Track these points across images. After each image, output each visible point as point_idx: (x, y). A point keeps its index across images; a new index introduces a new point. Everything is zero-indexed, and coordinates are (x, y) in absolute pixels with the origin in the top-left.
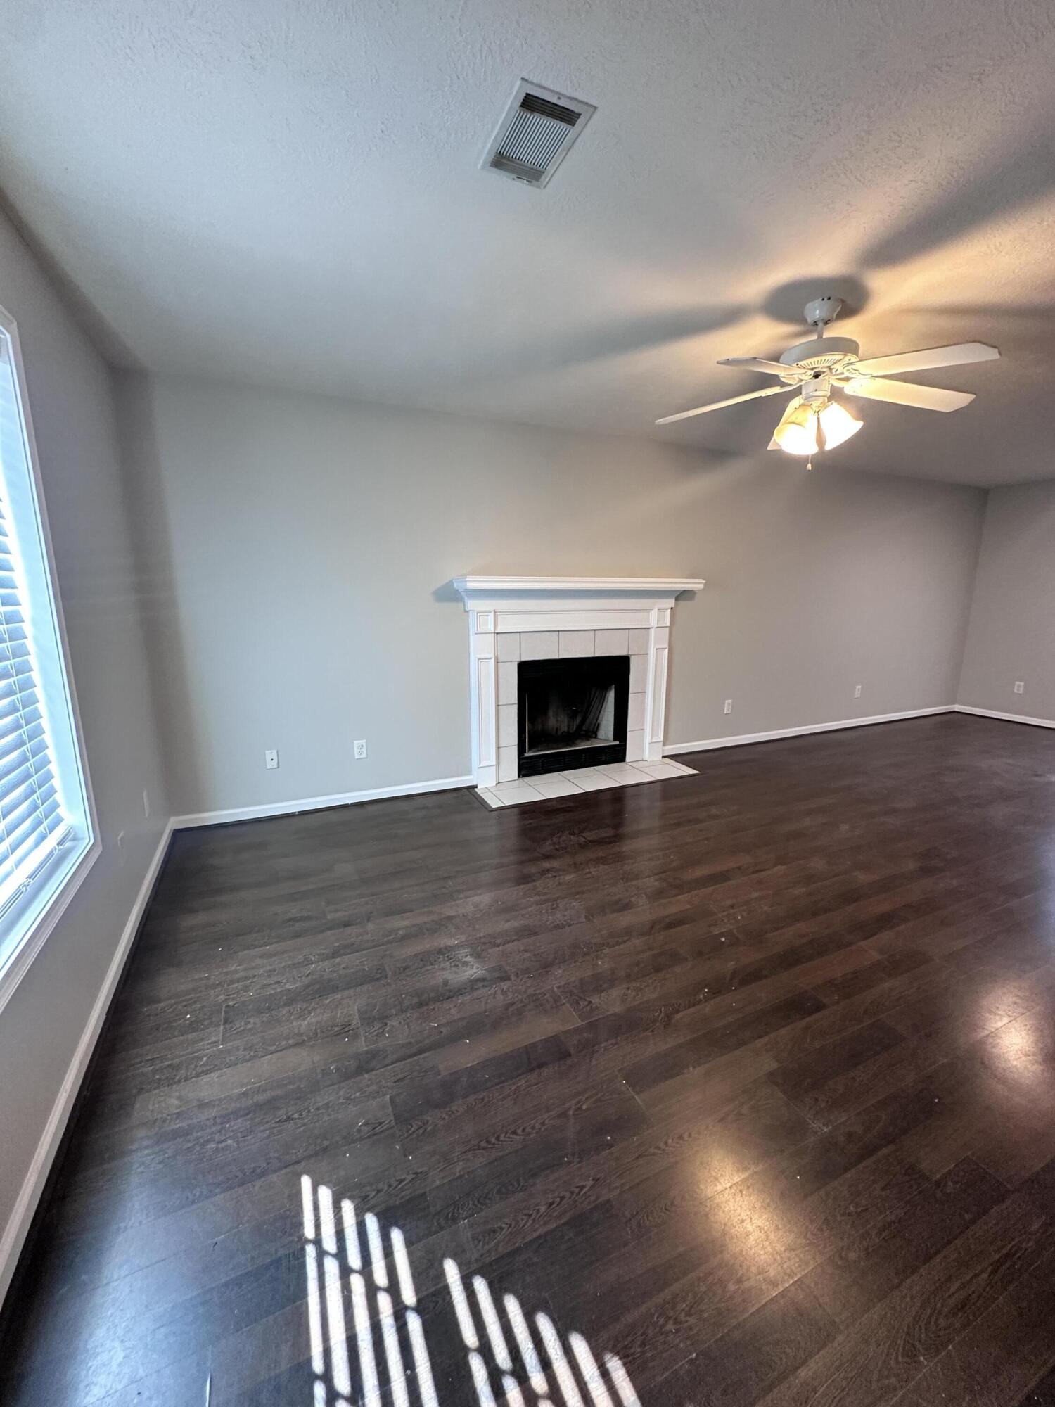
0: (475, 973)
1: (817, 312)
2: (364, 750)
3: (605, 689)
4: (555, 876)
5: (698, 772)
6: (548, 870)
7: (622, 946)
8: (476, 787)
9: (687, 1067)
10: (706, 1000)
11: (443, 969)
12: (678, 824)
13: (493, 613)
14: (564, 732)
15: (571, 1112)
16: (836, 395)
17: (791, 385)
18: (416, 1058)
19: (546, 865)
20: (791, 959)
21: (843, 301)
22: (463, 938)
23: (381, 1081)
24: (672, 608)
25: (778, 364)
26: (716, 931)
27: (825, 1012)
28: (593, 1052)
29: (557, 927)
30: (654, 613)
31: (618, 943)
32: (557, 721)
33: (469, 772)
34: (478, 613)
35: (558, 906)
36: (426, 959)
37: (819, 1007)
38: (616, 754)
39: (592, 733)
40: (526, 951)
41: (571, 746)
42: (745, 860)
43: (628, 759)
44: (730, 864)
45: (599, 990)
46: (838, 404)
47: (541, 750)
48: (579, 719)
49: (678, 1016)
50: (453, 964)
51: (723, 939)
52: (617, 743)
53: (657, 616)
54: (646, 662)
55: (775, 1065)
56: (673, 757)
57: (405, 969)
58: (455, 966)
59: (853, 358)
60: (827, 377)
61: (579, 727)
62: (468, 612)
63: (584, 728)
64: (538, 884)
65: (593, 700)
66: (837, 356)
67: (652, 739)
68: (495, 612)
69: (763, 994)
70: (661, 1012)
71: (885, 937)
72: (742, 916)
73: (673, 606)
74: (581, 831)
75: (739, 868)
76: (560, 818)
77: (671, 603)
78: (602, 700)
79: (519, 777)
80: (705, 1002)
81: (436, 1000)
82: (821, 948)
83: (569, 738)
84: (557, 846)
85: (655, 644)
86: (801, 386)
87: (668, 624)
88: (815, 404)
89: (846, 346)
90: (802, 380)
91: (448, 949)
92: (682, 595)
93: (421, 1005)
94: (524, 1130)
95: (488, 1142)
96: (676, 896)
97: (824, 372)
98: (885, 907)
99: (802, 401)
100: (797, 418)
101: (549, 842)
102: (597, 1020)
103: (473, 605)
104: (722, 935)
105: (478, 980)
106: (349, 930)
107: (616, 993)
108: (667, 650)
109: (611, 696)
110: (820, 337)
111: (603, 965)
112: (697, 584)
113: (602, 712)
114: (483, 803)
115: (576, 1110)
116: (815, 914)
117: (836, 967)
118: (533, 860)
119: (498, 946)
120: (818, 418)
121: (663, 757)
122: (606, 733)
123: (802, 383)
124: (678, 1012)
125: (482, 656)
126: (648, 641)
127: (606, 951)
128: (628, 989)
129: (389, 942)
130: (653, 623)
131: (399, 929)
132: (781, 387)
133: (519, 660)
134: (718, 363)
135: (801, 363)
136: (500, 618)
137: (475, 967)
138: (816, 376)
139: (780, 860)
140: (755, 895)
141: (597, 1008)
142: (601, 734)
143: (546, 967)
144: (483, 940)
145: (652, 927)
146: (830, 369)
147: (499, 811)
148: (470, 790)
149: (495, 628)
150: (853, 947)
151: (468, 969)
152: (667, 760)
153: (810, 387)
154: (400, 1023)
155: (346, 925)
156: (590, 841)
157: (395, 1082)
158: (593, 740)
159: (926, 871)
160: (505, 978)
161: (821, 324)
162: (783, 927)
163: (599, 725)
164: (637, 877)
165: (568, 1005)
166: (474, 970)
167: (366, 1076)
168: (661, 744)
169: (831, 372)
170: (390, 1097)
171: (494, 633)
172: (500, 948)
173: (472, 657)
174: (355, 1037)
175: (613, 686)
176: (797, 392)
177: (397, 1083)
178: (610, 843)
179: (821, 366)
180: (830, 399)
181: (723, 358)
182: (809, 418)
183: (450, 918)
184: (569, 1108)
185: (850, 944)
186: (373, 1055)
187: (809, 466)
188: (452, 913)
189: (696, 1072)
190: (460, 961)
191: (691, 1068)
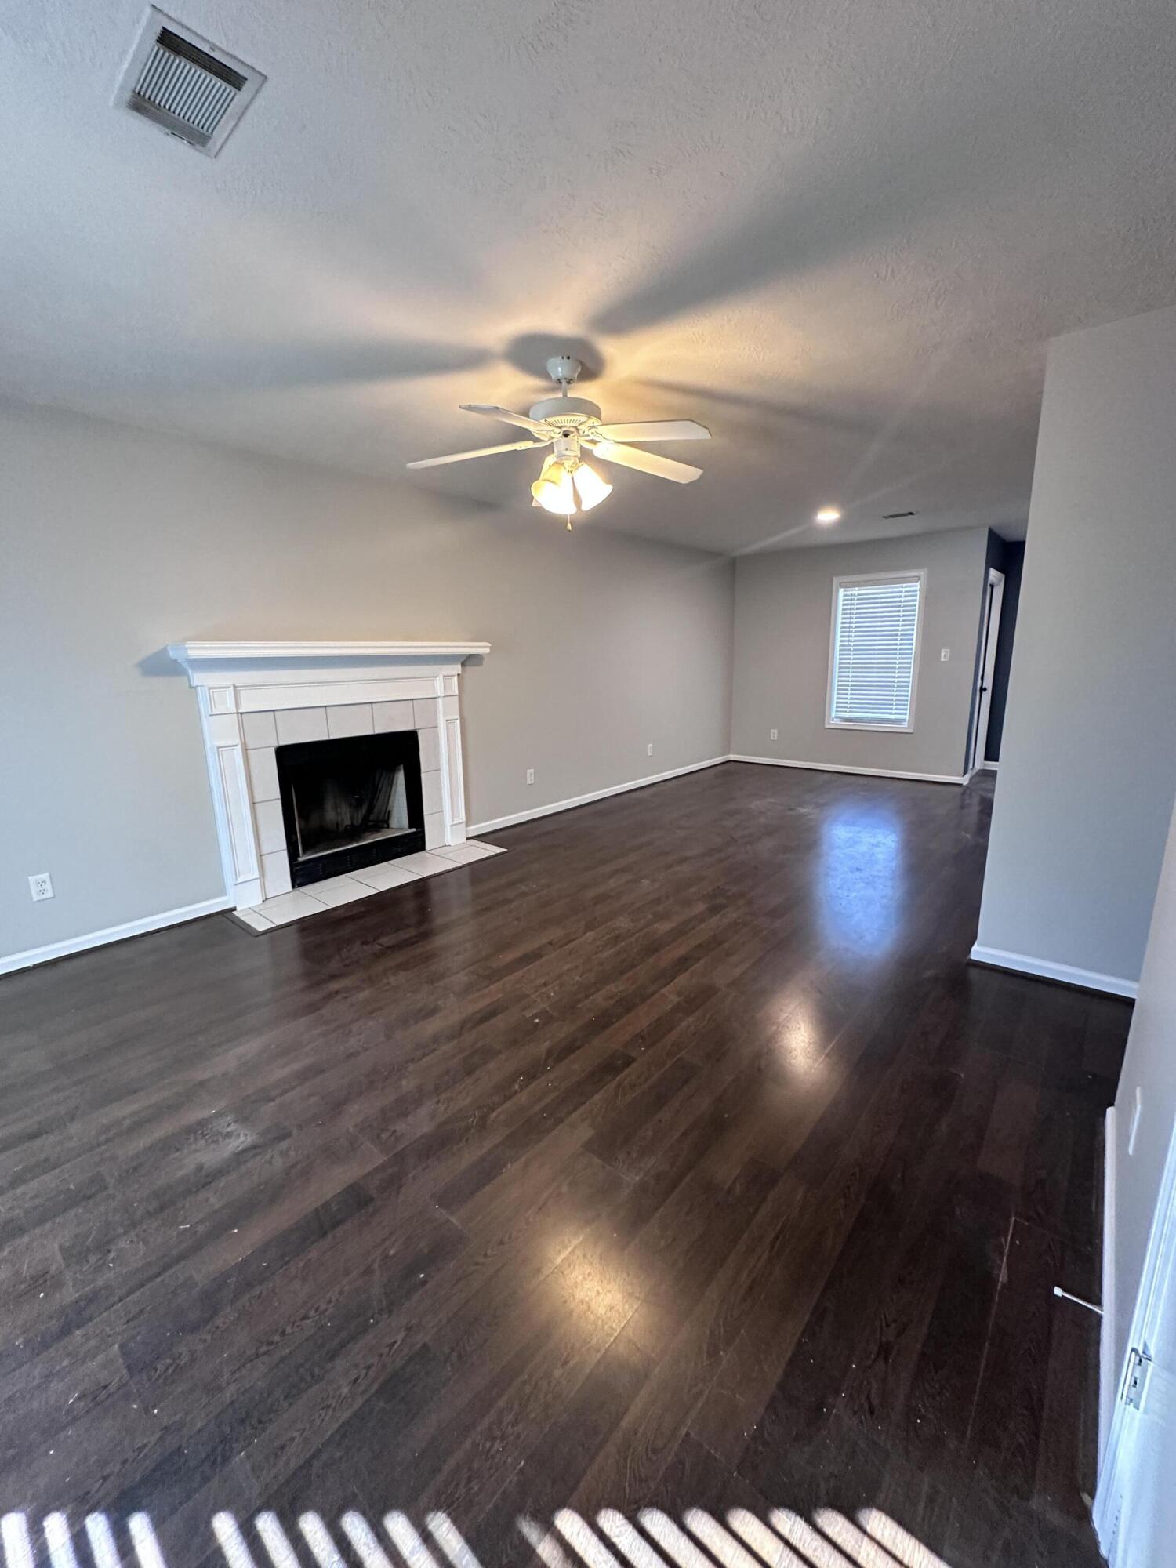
0: (243, 1142)
1: (560, 369)
2: (48, 886)
3: (393, 770)
4: (346, 998)
5: (503, 850)
6: (337, 992)
7: (428, 1058)
8: (234, 909)
9: (505, 1166)
10: (522, 1088)
11: (196, 1151)
12: (488, 909)
13: (232, 688)
14: (347, 826)
15: (376, 1266)
16: (586, 456)
17: (543, 441)
18: (159, 1280)
19: (335, 986)
20: (602, 1022)
21: (582, 364)
22: (223, 1103)
23: (104, 1330)
24: (459, 675)
25: (527, 419)
26: (528, 1014)
27: (634, 1065)
28: (400, 1186)
29: (350, 1056)
30: (439, 682)
31: (424, 1055)
32: (337, 812)
33: (222, 892)
34: (210, 688)
35: (350, 1031)
36: (170, 1145)
37: (629, 1061)
38: (414, 843)
39: (384, 822)
40: (310, 1095)
41: (357, 841)
42: (556, 933)
43: (428, 847)
44: (542, 939)
45: (404, 1114)
46: (589, 465)
47: (319, 852)
48: (364, 810)
49: (494, 1114)
50: (209, 1141)
51: (537, 1021)
52: (414, 830)
53: (442, 683)
54: (436, 736)
55: (591, 1133)
56: (477, 838)
57: (135, 1169)
58: (213, 1142)
59: (594, 421)
60: (576, 438)
61: (366, 818)
62: (195, 688)
63: (371, 818)
64: (323, 1011)
65: (378, 785)
66: (581, 418)
67: (453, 821)
68: (235, 687)
69: (578, 1065)
70: (475, 1116)
71: (682, 980)
72: (555, 992)
73: (460, 672)
74: (377, 938)
75: (550, 943)
76: (348, 930)
77: (457, 669)
78: (391, 783)
79: (293, 887)
80: (521, 1091)
81: (187, 1193)
82: (627, 1005)
83: (354, 833)
84: (347, 962)
85: (444, 715)
86: (552, 443)
87: (457, 693)
88: (568, 463)
89: (589, 409)
90: (553, 438)
91: (202, 1124)
92: (468, 661)
93: (162, 1208)
94: (317, 1310)
95: (270, 1343)
96: (488, 986)
97: (572, 432)
98: (681, 952)
99: (555, 459)
100: (551, 476)
101: (337, 957)
102: (403, 1149)
103: (198, 678)
104: (535, 1016)
105: (245, 1151)
106: (38, 1142)
107: (424, 1111)
108: (458, 722)
109: (400, 778)
110: (565, 395)
111: (408, 1085)
112: (481, 648)
113: (392, 798)
114: (246, 929)
115: (383, 1260)
116: (622, 973)
117: (642, 1019)
118: (318, 984)
119: (273, 1100)
120: (573, 479)
121: (468, 839)
122: (400, 822)
123: (554, 441)
124: (493, 1110)
125: (223, 743)
126: (436, 712)
127: (411, 1067)
128: (438, 1102)
129: (107, 1141)
130: (440, 692)
131: (124, 1118)
132: (535, 442)
133: (276, 744)
134: (460, 407)
135: (550, 420)
136: (243, 694)
137: (242, 1135)
138: (566, 435)
139: (589, 927)
140: (567, 967)
141: (402, 1135)
142: (394, 822)
143: (336, 1106)
144: (253, 1098)
145: (462, 1028)
146: (578, 430)
147: (269, 934)
148: (227, 915)
149: (237, 705)
150: (657, 996)
151: (232, 1140)
152: (472, 842)
153: (561, 445)
154: (132, 1242)
155: (34, 1136)
156: (388, 948)
157: (128, 1322)
158: (385, 830)
159: (714, 910)
160: (286, 1135)
161: (564, 383)
162: (594, 993)
163: (389, 812)
164: (442, 976)
165: (368, 1143)
166: (243, 1138)
167: (78, 1332)
168: (464, 825)
169: (579, 433)
170: (122, 1347)
171: (238, 713)
172: (278, 1101)
173: (208, 745)
174: (58, 1285)
175: (402, 766)
176: (550, 449)
177: (131, 1323)
178: (413, 944)
179: (569, 425)
180: (580, 460)
181: (466, 404)
182: (563, 476)
183: (202, 1084)
184: (374, 1261)
185: (654, 993)
186: (92, 1299)
187: (569, 527)
188: (207, 1075)
189: (513, 1168)
190: (221, 1134)
191: (509, 1165)
